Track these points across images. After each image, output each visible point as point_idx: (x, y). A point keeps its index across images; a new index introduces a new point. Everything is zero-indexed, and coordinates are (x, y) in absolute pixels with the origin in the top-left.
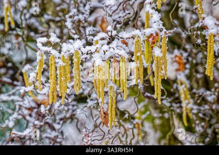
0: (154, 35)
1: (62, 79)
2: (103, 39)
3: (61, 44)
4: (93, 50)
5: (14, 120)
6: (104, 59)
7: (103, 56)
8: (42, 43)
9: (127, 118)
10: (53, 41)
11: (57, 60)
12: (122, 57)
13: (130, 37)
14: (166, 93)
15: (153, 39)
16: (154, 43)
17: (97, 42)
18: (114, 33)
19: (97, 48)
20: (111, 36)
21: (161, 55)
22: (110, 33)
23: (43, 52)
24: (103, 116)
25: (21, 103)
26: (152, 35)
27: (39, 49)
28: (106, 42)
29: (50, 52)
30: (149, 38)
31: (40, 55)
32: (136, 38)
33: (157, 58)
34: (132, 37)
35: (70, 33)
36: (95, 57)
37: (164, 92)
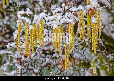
0: (92, 9)
1: (33, 37)
2: (59, 12)
3: (33, 15)
4: (52, 19)
5: (7, 66)
6: (59, 25)
7: (58, 23)
8: (21, 15)
9: (79, 64)
10: (28, 13)
11: (30, 26)
12: (70, 24)
13: (77, 10)
14: (105, 49)
15: (91, 12)
16: (92, 14)
17: (55, 14)
18: (66, 8)
19: (55, 18)
20: (64, 10)
21: (96, 22)
22: (63, 8)
23: (21, 21)
24: (62, 63)
25: (12, 55)
26: (91, 9)
27: (19, 19)
28: (61, 14)
29: (25, 20)
30: (89, 11)
31: (19, 22)
32: (80, 11)
33: (94, 24)
34: (78, 10)
35: (42, 9)
36: (53, 24)
37: (104, 48)
